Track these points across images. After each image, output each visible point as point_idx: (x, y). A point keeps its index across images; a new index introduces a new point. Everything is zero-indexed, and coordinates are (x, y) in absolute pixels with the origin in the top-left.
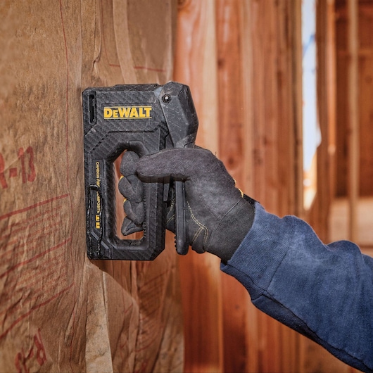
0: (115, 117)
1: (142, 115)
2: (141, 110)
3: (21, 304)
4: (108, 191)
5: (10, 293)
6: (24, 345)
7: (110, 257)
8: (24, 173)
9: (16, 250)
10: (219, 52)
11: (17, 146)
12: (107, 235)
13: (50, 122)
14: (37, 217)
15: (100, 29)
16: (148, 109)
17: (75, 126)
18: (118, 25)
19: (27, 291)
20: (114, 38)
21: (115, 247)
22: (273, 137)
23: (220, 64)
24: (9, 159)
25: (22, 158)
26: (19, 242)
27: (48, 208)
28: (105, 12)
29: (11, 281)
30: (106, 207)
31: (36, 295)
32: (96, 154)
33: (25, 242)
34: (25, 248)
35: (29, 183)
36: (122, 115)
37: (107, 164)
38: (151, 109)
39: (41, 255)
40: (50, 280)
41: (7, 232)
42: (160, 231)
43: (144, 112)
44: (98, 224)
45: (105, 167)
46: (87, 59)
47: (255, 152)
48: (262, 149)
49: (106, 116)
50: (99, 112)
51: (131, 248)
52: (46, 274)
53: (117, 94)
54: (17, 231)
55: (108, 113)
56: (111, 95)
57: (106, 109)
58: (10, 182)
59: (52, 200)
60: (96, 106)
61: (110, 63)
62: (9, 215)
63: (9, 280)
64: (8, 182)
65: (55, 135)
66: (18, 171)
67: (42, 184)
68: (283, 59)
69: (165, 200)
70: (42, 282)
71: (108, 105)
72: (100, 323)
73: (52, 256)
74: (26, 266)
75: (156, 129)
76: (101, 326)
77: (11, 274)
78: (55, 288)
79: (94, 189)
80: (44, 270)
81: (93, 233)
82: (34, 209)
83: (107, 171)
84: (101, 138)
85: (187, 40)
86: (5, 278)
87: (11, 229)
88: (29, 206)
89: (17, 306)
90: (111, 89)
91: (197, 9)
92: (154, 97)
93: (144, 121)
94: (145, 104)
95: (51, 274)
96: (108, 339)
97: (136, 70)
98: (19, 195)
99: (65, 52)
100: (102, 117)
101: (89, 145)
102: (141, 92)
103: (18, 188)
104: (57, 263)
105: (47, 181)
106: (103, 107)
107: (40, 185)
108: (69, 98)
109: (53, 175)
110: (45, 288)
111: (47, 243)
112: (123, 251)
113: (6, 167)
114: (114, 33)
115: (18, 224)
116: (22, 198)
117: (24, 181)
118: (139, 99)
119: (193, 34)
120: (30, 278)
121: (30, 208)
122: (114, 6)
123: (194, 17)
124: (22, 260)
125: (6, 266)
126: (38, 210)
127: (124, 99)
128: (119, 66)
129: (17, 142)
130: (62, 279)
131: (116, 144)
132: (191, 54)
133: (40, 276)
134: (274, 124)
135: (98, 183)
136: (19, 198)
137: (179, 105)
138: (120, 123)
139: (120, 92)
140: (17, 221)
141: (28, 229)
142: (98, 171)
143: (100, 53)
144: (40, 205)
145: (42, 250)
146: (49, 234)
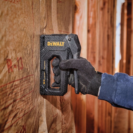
0: (52, 45)
1: (61, 45)
2: (61, 43)
3: (18, 114)
4: (48, 71)
5: (14, 110)
6: (18, 129)
7: (48, 94)
8: (19, 67)
9: (16, 94)
10: (88, 27)
11: (16, 57)
12: (47, 86)
13: (26, 49)
14: (23, 82)
15: (46, 17)
16: (63, 43)
17: (36, 51)
18: (53, 16)
19: (20, 109)
20: (52, 20)
21: (50, 91)
22: (105, 56)
23: (89, 31)
24: (14, 61)
25: (18, 61)
26: (17, 92)
27: (26, 79)
28: (48, 11)
29: (14, 106)
30: (47, 77)
31: (24, 110)
32: (44, 58)
33: (19, 91)
34: (19, 94)
35: (21, 70)
36: (54, 45)
37: (48, 62)
38: (64, 43)
39: (24, 96)
40: (27, 105)
41: (13, 88)
42: (66, 86)
43: (62, 44)
44: (44, 82)
45: (47, 63)
46: (41, 27)
47: (99, 61)
48: (102, 60)
49: (48, 45)
50: (46, 43)
51: (56, 91)
52: (26, 103)
53: (52, 37)
54: (16, 87)
55: (49, 44)
56: (50, 37)
57: (48, 42)
58: (14, 70)
59: (28, 76)
60: (45, 41)
61: (50, 29)
62: (14, 82)
63: (14, 105)
64: (13, 70)
65: (28, 53)
66: (17, 66)
67: (25, 71)
68: (110, 31)
69: (68, 75)
70: (25, 106)
71: (49, 41)
72: (44, 120)
73: (28, 97)
74: (20, 100)
75: (66, 50)
76: (44, 121)
77: (14, 103)
78: (29, 108)
79: (43, 70)
80: (26, 101)
81: (42, 86)
82: (22, 80)
83: (48, 64)
84: (46, 52)
85: (77, 23)
86: (12, 104)
87: (14, 87)
88: (21, 78)
89: (17, 115)
90: (50, 35)
91: (81, 12)
92: (65, 39)
93: (62, 47)
94: (62, 41)
95: (28, 103)
96: (47, 126)
97: (59, 32)
98: (17, 74)
99: (33, 24)
100: (47, 45)
101: (42, 55)
102: (61, 37)
103: (17, 72)
104: (30, 99)
105: (27, 69)
106: (47, 41)
107: (24, 71)
108: (34, 40)
109: (28, 67)
110: (26, 108)
111: (26, 92)
112: (53, 92)
113: (13, 64)
114: (52, 18)
115: (17, 85)
116: (18, 75)
117: (19, 70)
118: (60, 39)
119: (80, 21)
120: (21, 104)
121: (21, 79)
122: (52, 9)
123: (80, 15)
124: (18, 98)
125: (12, 100)
126: (23, 80)
127: (55, 39)
128: (53, 30)
129: (16, 55)
130: (31, 105)
131: (51, 55)
132: (79, 27)
133: (24, 104)
134: (106, 52)
135: (45, 68)
136: (17, 76)
137: (74, 42)
138: (53, 47)
139: (53, 37)
140: (16, 84)
141: (20, 87)
142: (45, 64)
143: (46, 25)
144: (24, 78)
145: (25, 95)
146: (27, 88)
